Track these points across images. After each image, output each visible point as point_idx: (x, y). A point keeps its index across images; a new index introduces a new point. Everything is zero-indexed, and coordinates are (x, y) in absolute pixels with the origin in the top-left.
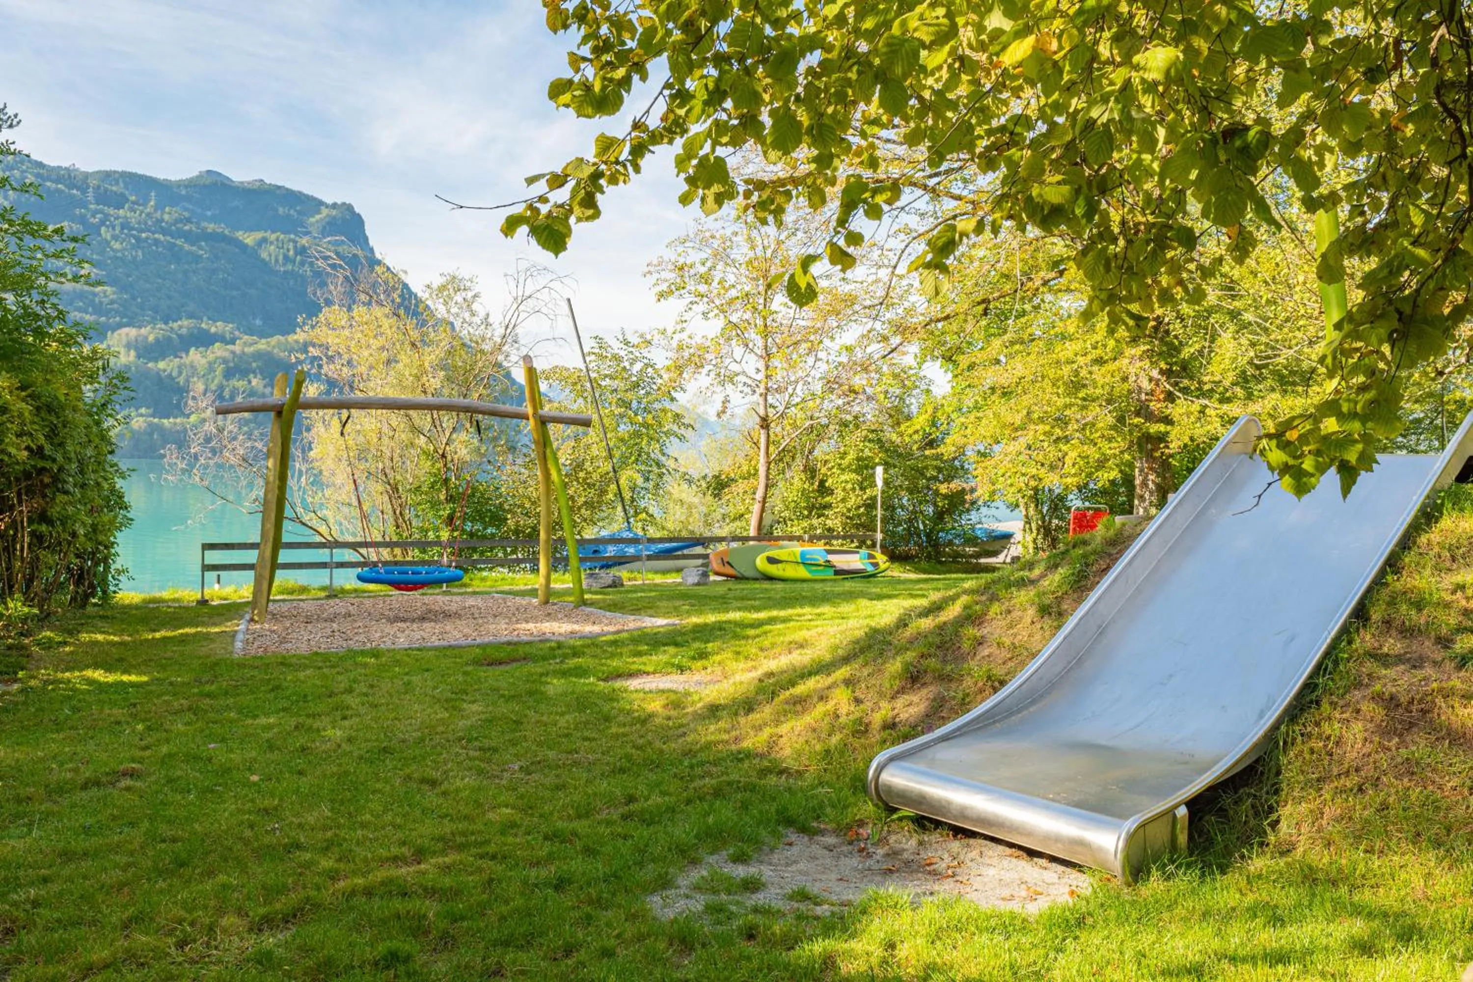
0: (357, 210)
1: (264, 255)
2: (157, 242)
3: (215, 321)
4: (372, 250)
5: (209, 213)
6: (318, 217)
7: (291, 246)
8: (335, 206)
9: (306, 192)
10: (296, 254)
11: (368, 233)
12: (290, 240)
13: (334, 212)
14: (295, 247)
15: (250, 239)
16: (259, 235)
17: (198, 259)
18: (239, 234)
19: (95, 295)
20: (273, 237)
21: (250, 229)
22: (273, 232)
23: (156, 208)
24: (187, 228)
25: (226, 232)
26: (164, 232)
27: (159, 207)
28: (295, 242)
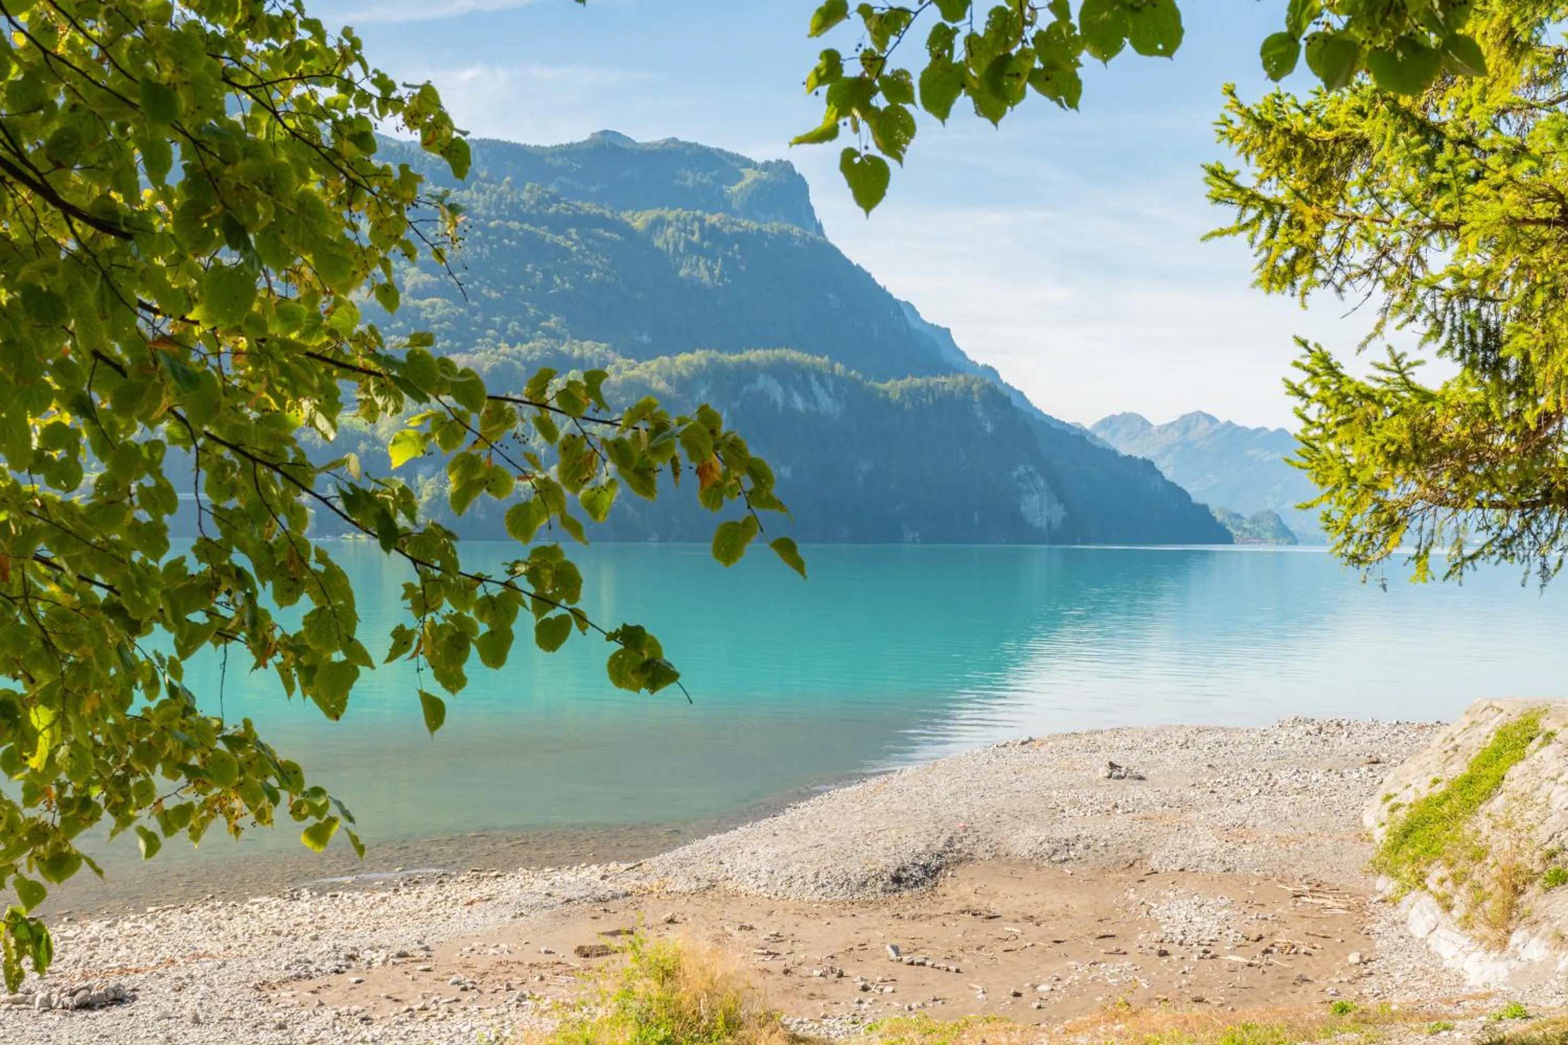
0: (798, 170)
1: (659, 243)
2: (510, 233)
3: (582, 340)
4: (819, 228)
5: (593, 189)
6: (741, 184)
7: (696, 225)
8: (767, 166)
9: (728, 149)
10: (703, 238)
11: (813, 201)
12: (695, 218)
13: (765, 175)
14: (702, 228)
15: (639, 221)
16: (651, 214)
17: (565, 253)
18: (626, 216)
19: (419, 310)
20: (671, 216)
21: (641, 207)
22: (673, 208)
23: (512, 186)
24: (552, 210)
25: (608, 215)
26: (523, 218)
27: (517, 184)
28: (701, 220)
